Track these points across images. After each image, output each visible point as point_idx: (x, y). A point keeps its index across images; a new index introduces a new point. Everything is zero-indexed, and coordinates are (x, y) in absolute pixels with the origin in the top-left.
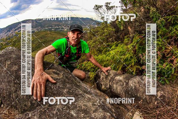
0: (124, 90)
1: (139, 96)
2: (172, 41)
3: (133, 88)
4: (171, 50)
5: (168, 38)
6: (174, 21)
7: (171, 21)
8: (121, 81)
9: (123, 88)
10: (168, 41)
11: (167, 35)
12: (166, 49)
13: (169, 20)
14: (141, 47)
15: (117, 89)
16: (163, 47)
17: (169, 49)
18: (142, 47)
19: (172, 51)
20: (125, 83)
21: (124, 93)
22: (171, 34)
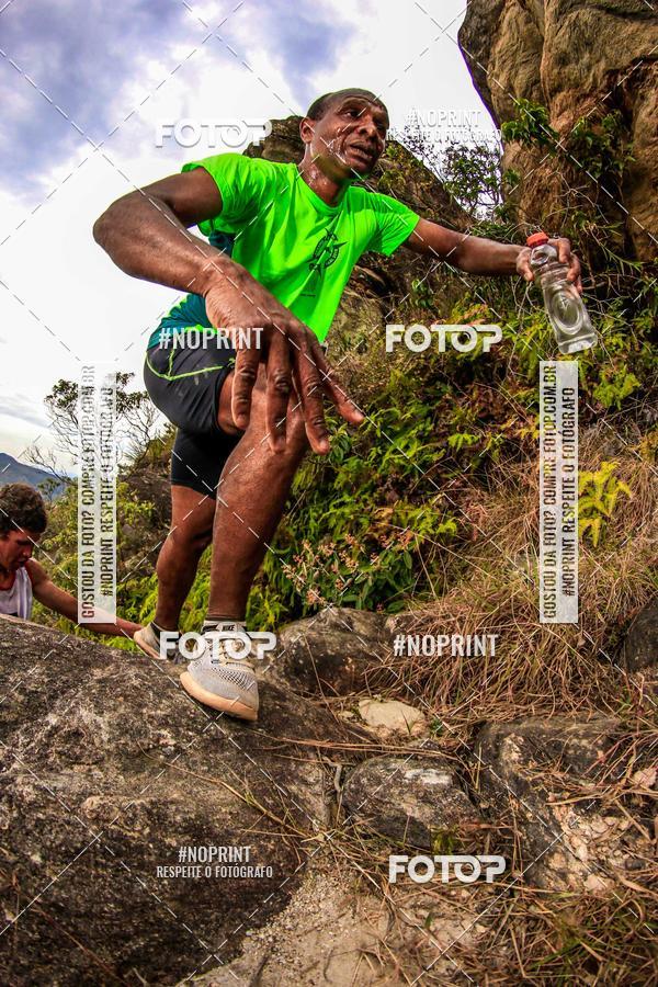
2: (388, 490)
4: (390, 517)
5: (373, 488)
6: (384, 428)
7: (373, 432)
10: (375, 495)
11: (369, 477)
12: (373, 522)
13: (369, 429)
14: (282, 552)
16: (362, 520)
17: (383, 519)
18: (288, 550)
19: (395, 518)
22: (379, 470)
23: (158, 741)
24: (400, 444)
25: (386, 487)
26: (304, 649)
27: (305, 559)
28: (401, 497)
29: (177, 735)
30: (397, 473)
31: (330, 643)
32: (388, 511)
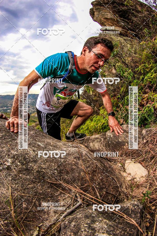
0: (103, 145)
1: (121, 141)
2: (146, 89)
3: (112, 136)
4: (147, 97)
8: (97, 138)
9: (102, 143)
10: (143, 91)
13: (139, 71)
15: (94, 146)
17: (145, 98)
20: (102, 139)
21: (104, 148)
22: (144, 83)
23: (4, 162)
24: (149, 75)
25: (146, 87)
26: (111, 138)
27: (120, 110)
28: (151, 91)
29: (13, 163)
30: (149, 83)
31: (121, 137)
32: (147, 95)
